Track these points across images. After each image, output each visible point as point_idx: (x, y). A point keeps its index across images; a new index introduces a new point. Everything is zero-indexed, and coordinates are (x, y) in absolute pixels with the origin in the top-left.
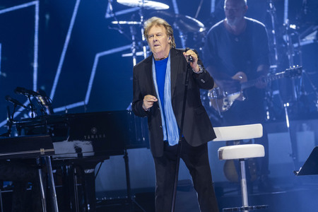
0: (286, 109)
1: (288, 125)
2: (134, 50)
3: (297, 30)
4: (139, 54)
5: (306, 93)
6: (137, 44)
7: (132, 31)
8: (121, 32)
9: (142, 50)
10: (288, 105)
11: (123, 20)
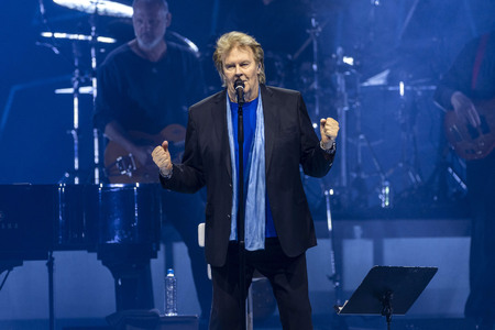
0: (328, 200)
1: (330, 227)
2: (76, 84)
3: (355, 66)
4: (84, 90)
5: (363, 176)
6: (81, 74)
7: (74, 51)
8: (57, 51)
9: (91, 84)
10: (332, 192)
11: (62, 32)
